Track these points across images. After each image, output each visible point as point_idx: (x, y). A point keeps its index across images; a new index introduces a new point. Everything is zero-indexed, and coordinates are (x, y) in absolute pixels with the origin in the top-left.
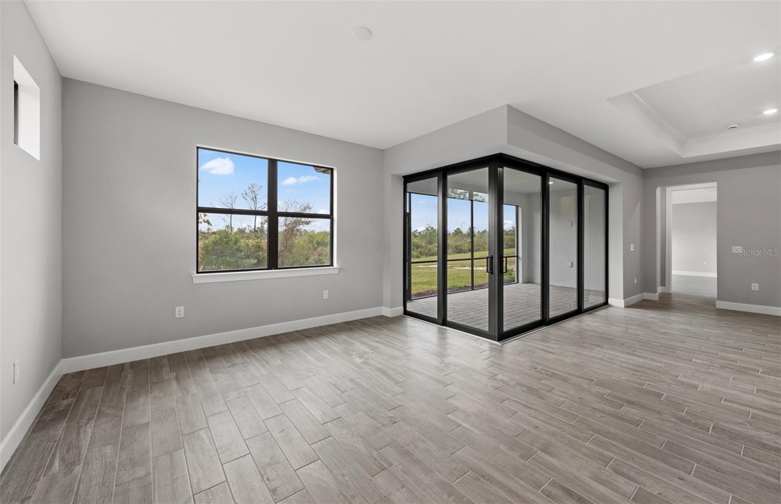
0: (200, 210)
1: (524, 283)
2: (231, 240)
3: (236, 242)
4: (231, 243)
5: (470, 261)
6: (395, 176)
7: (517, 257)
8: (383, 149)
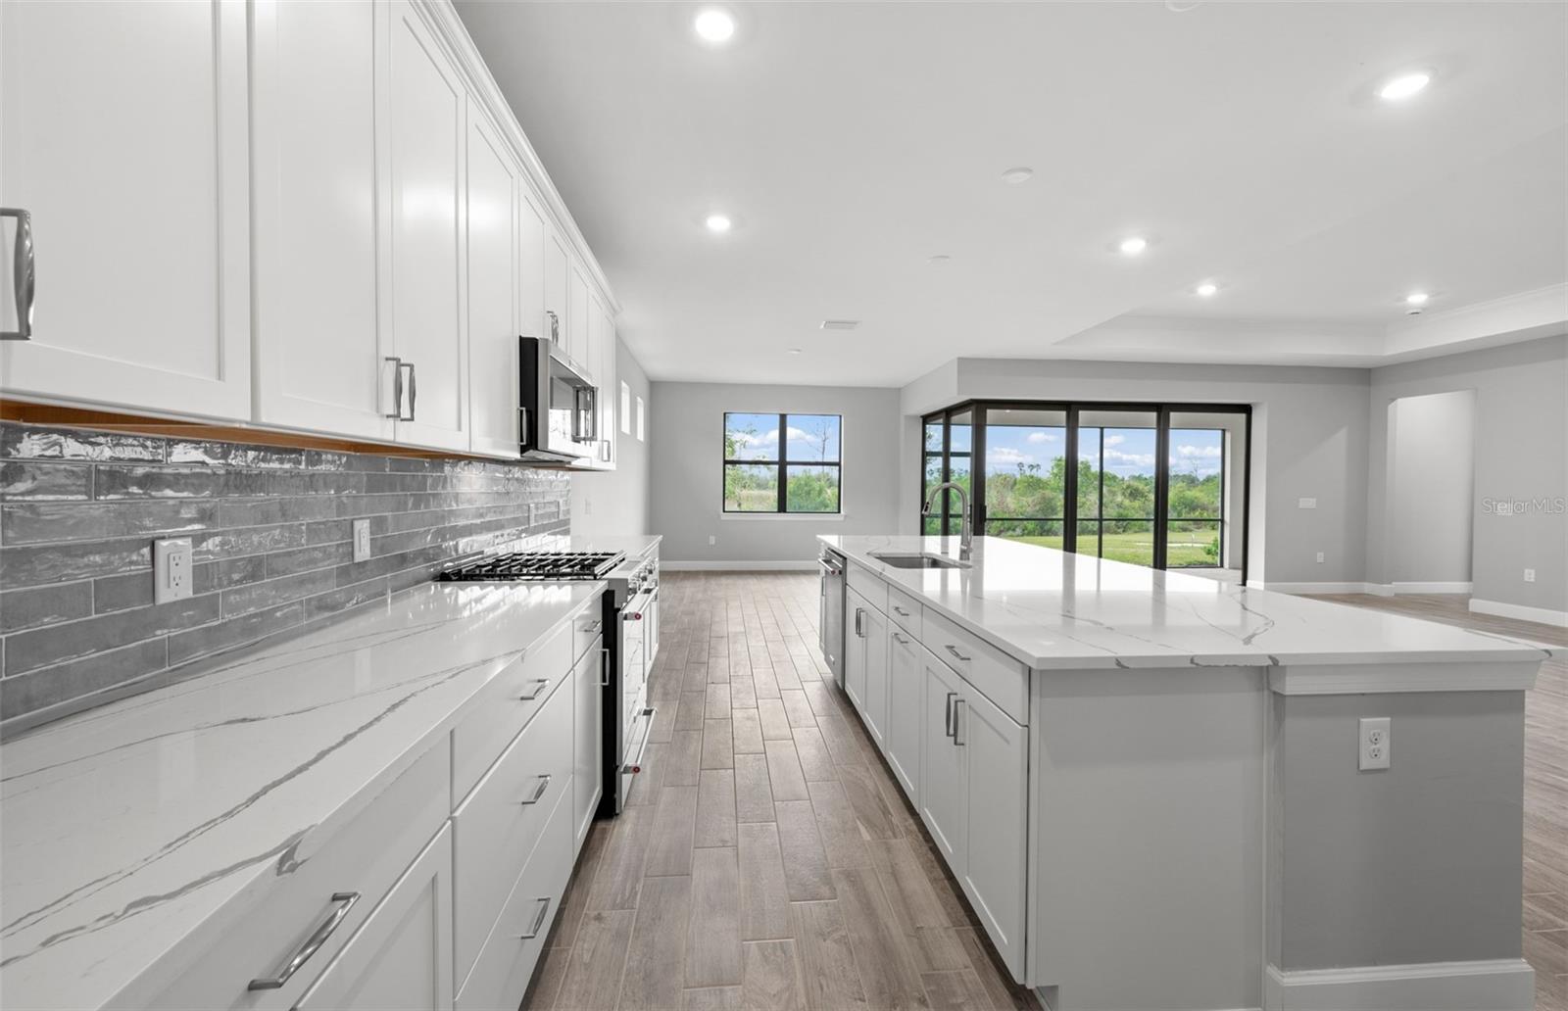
0: (726, 462)
1: (1230, 568)
2: (814, 489)
3: (820, 492)
4: (814, 494)
5: (1097, 523)
6: (909, 418)
7: (1222, 521)
8: (898, 386)
